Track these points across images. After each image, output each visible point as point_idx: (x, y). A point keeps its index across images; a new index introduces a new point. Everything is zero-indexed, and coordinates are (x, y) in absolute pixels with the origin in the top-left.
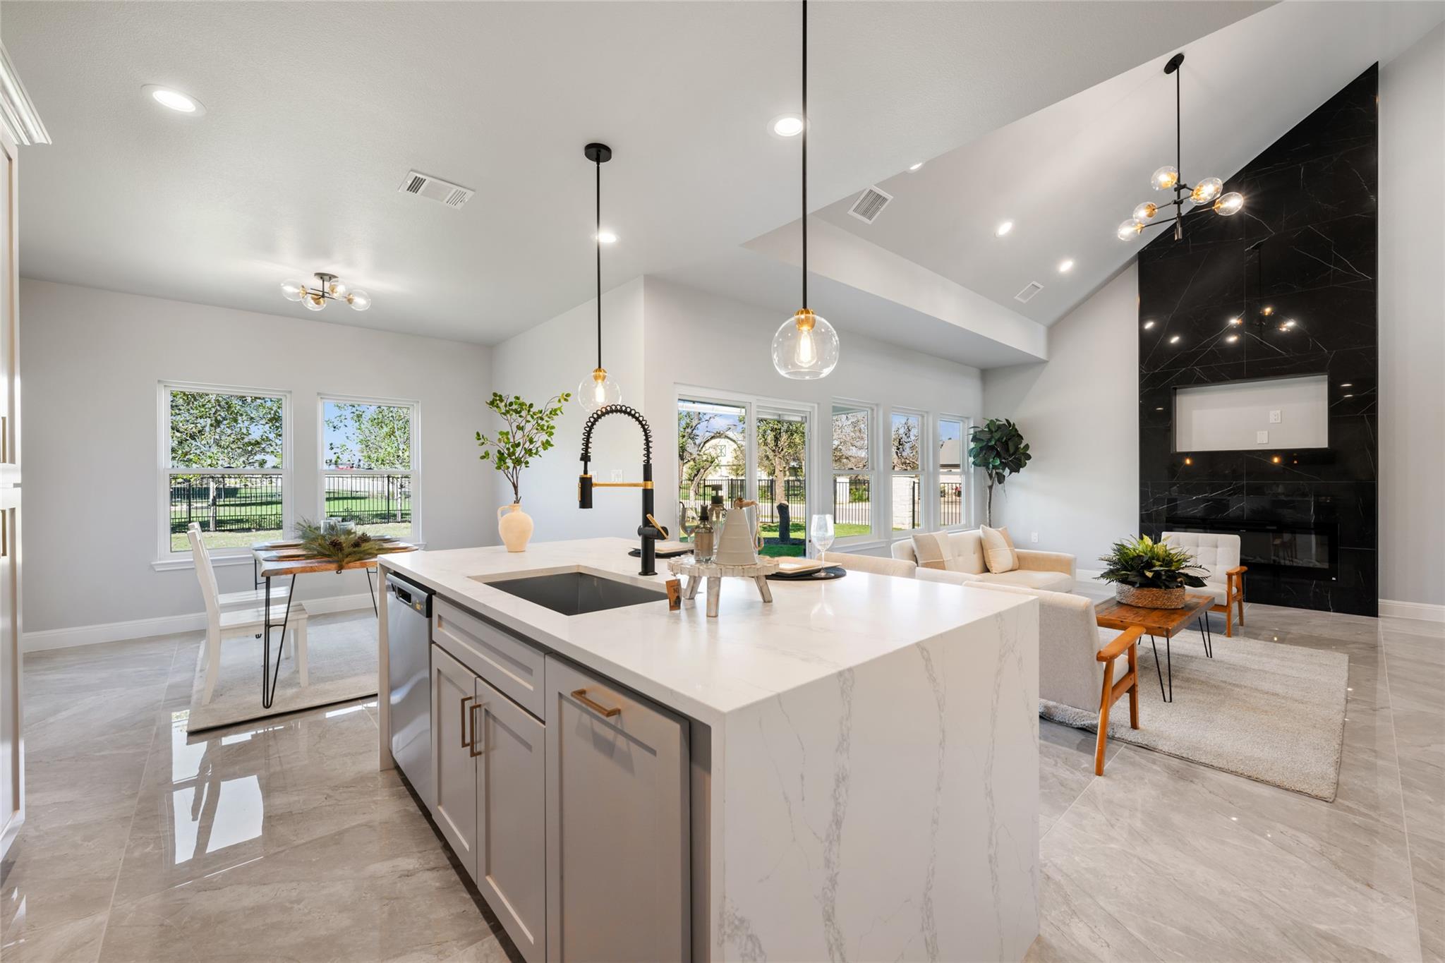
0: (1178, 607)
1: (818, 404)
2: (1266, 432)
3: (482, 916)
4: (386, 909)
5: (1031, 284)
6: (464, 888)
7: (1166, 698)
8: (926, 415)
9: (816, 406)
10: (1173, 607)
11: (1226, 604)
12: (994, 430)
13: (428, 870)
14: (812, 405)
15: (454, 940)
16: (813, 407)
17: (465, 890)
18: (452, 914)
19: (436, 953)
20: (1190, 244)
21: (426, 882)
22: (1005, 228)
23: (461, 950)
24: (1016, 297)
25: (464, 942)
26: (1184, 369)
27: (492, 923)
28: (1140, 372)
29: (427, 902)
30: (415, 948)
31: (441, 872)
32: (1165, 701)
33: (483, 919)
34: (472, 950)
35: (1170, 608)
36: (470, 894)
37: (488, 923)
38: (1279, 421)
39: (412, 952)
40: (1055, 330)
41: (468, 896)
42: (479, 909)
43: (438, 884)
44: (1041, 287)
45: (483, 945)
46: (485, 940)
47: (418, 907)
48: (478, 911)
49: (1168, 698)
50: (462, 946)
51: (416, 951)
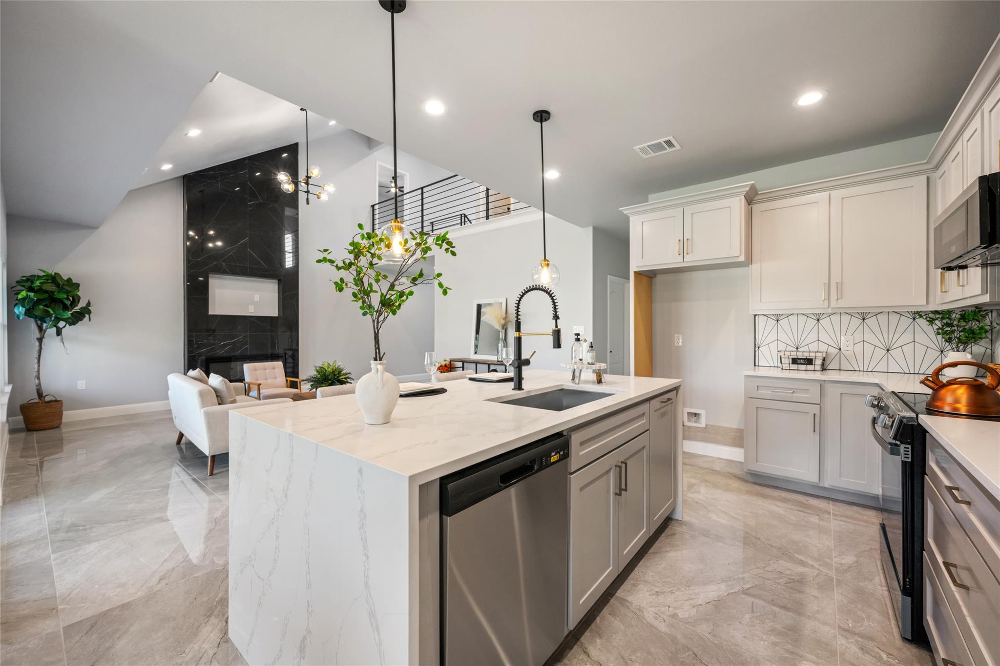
2: (253, 306)
3: (608, 604)
4: (633, 658)
6: (593, 624)
13: (588, 656)
15: (629, 609)
17: (594, 622)
18: (615, 618)
19: (641, 612)
21: (600, 649)
23: (633, 603)
25: (628, 604)
26: (216, 262)
27: (609, 598)
29: (614, 637)
30: (645, 622)
31: (587, 645)
33: (609, 603)
34: (630, 599)
36: (596, 617)
37: (610, 600)
38: (259, 301)
39: (649, 623)
41: (598, 619)
42: (604, 607)
43: (598, 641)
45: (624, 595)
46: (621, 596)
47: (621, 639)
48: (606, 608)
50: (630, 604)
51: (647, 621)
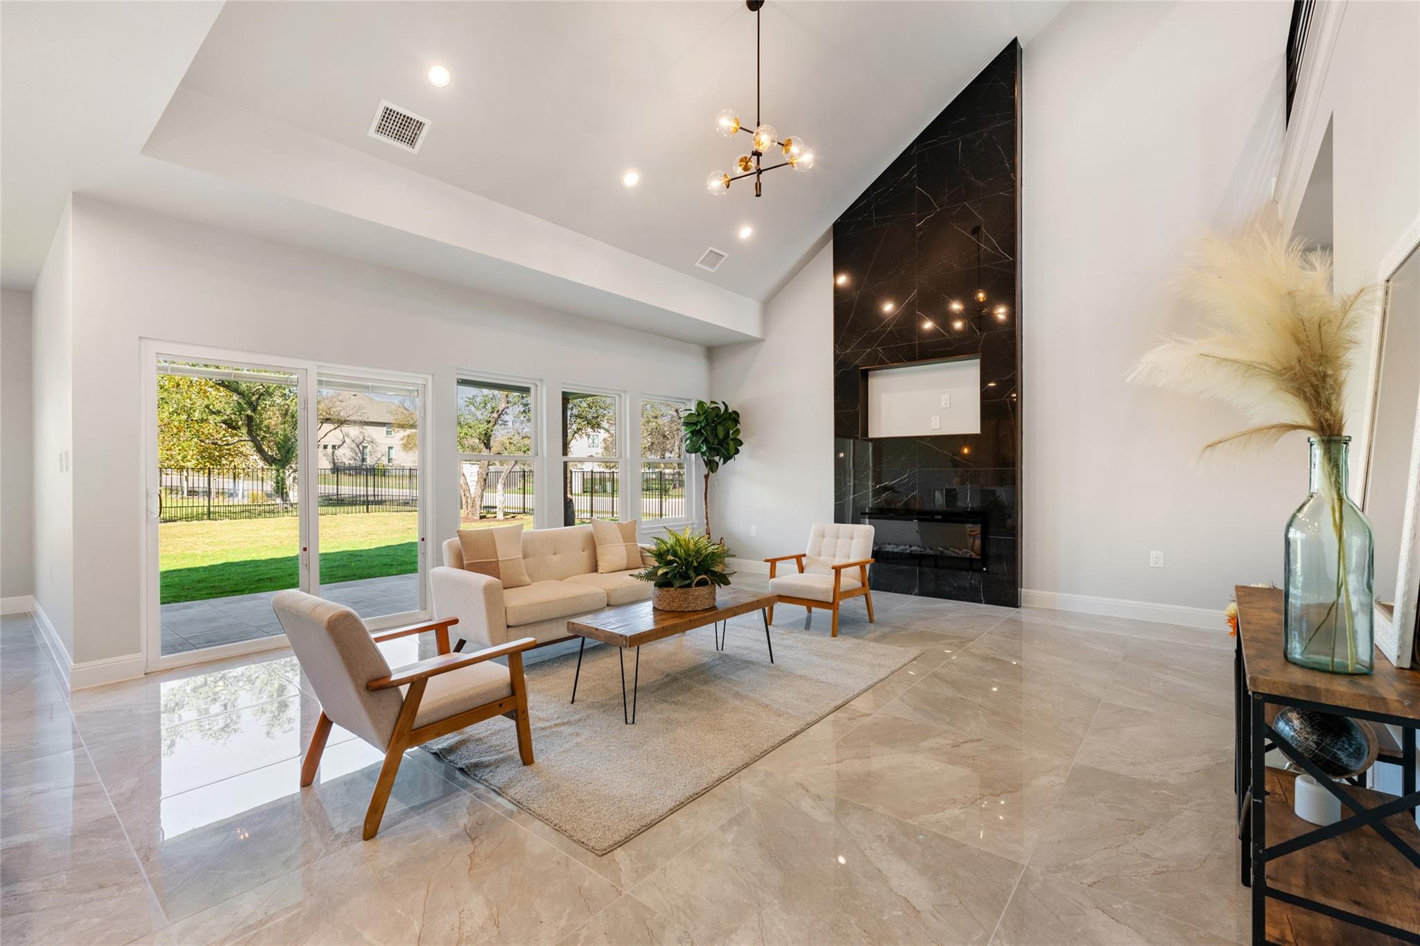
0: (696, 609)
1: (433, 376)
2: (938, 418)
5: (708, 251)
7: (628, 717)
8: (623, 396)
9: (430, 378)
10: (690, 609)
11: (831, 601)
12: (701, 413)
14: (426, 376)
16: (427, 379)
20: (874, 218)
22: (631, 179)
24: (697, 264)
26: (869, 350)
28: (835, 352)
32: (627, 723)
35: (687, 610)
38: (948, 406)
40: (769, 305)
44: (726, 255)
49: (630, 720)
